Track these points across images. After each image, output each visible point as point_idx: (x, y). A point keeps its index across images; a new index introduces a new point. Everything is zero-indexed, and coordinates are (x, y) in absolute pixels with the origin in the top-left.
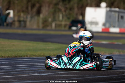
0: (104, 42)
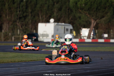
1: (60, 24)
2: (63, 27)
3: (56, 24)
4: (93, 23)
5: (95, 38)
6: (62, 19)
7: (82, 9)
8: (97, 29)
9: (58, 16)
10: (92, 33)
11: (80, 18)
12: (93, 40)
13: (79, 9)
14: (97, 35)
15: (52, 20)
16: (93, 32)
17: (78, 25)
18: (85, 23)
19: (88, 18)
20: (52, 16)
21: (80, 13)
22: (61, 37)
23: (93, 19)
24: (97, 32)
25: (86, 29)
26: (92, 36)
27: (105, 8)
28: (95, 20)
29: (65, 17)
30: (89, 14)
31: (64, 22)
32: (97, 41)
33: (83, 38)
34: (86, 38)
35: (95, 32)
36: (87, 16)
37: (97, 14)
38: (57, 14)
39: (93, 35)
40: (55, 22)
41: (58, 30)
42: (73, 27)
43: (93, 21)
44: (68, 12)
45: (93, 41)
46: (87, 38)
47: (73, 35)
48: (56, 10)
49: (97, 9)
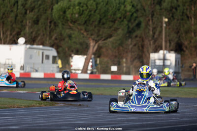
0: (22, 92)
1: (35, 46)
2: (41, 52)
3: (28, 46)
4: (93, 47)
5: (96, 73)
6: (39, 38)
7: (74, 22)
8: (99, 57)
9: (32, 33)
10: (90, 64)
11: (70, 37)
12: (92, 75)
13: (69, 22)
14: (99, 66)
15: (22, 40)
16: (92, 62)
17: (67, 49)
18: (78, 46)
19: (84, 37)
20: (22, 33)
21: (71, 28)
22: (37, 69)
23: (93, 40)
24: (98, 62)
25: (80, 56)
26: (90, 68)
27: (114, 22)
28: (97, 42)
29: (44, 35)
30: (86, 30)
31: (43, 44)
32: (99, 77)
33: (73, 71)
34: (80, 72)
35: (96, 61)
36: (83, 34)
37: (99, 31)
38: (31, 30)
39: (92, 66)
40: (26, 43)
41: (31, 57)
42: (58, 52)
43: (92, 44)
44: (50, 26)
45: (91, 78)
46: (82, 73)
47: (58, 67)
48: (28, 23)
49: (100, 22)
